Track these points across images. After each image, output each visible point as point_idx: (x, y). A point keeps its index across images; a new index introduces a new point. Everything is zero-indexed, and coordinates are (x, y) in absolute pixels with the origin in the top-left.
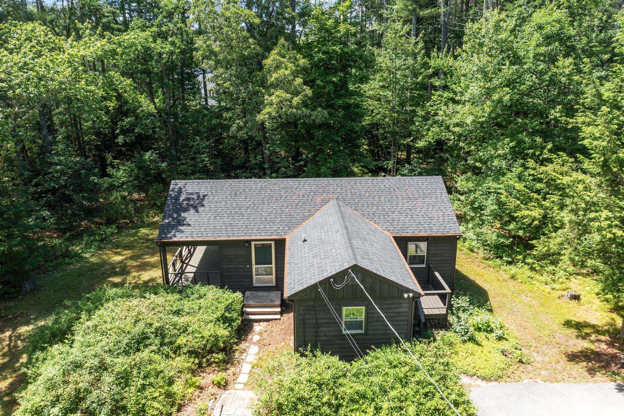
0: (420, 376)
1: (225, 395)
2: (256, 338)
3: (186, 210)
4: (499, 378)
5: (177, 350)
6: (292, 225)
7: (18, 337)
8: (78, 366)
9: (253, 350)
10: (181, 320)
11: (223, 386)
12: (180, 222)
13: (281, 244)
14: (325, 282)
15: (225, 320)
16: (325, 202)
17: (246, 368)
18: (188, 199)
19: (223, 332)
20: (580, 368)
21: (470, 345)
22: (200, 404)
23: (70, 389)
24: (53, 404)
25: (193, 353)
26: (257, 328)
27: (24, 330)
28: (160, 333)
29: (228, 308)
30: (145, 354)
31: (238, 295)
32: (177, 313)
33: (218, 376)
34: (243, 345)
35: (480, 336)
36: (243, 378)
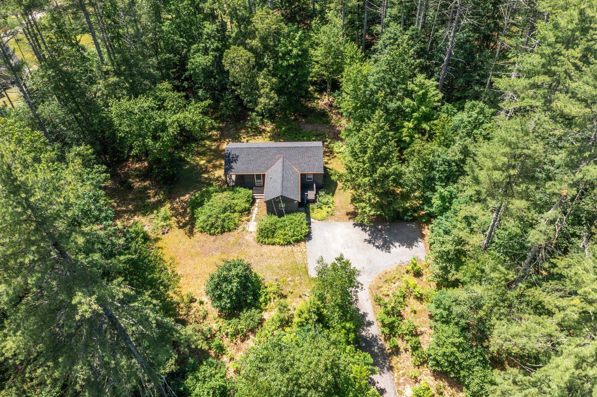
0: (296, 222)
1: (249, 223)
2: (257, 205)
3: (232, 162)
4: (322, 220)
5: (235, 211)
6: (268, 168)
7: (182, 201)
8: (210, 216)
9: (256, 209)
10: (235, 201)
11: (248, 221)
12: (231, 168)
13: (264, 175)
14: (274, 199)
15: (248, 201)
16: (279, 158)
17: (254, 215)
18: (233, 157)
19: (247, 205)
20: (347, 217)
21: (319, 209)
22: (242, 226)
23: (209, 223)
24: (207, 226)
25: (240, 212)
26: (257, 201)
27: (182, 198)
28: (230, 206)
29: (248, 197)
30: (228, 213)
31: (251, 191)
32: (233, 199)
33: (247, 218)
34: (253, 207)
35: (323, 207)
36: (253, 218)
